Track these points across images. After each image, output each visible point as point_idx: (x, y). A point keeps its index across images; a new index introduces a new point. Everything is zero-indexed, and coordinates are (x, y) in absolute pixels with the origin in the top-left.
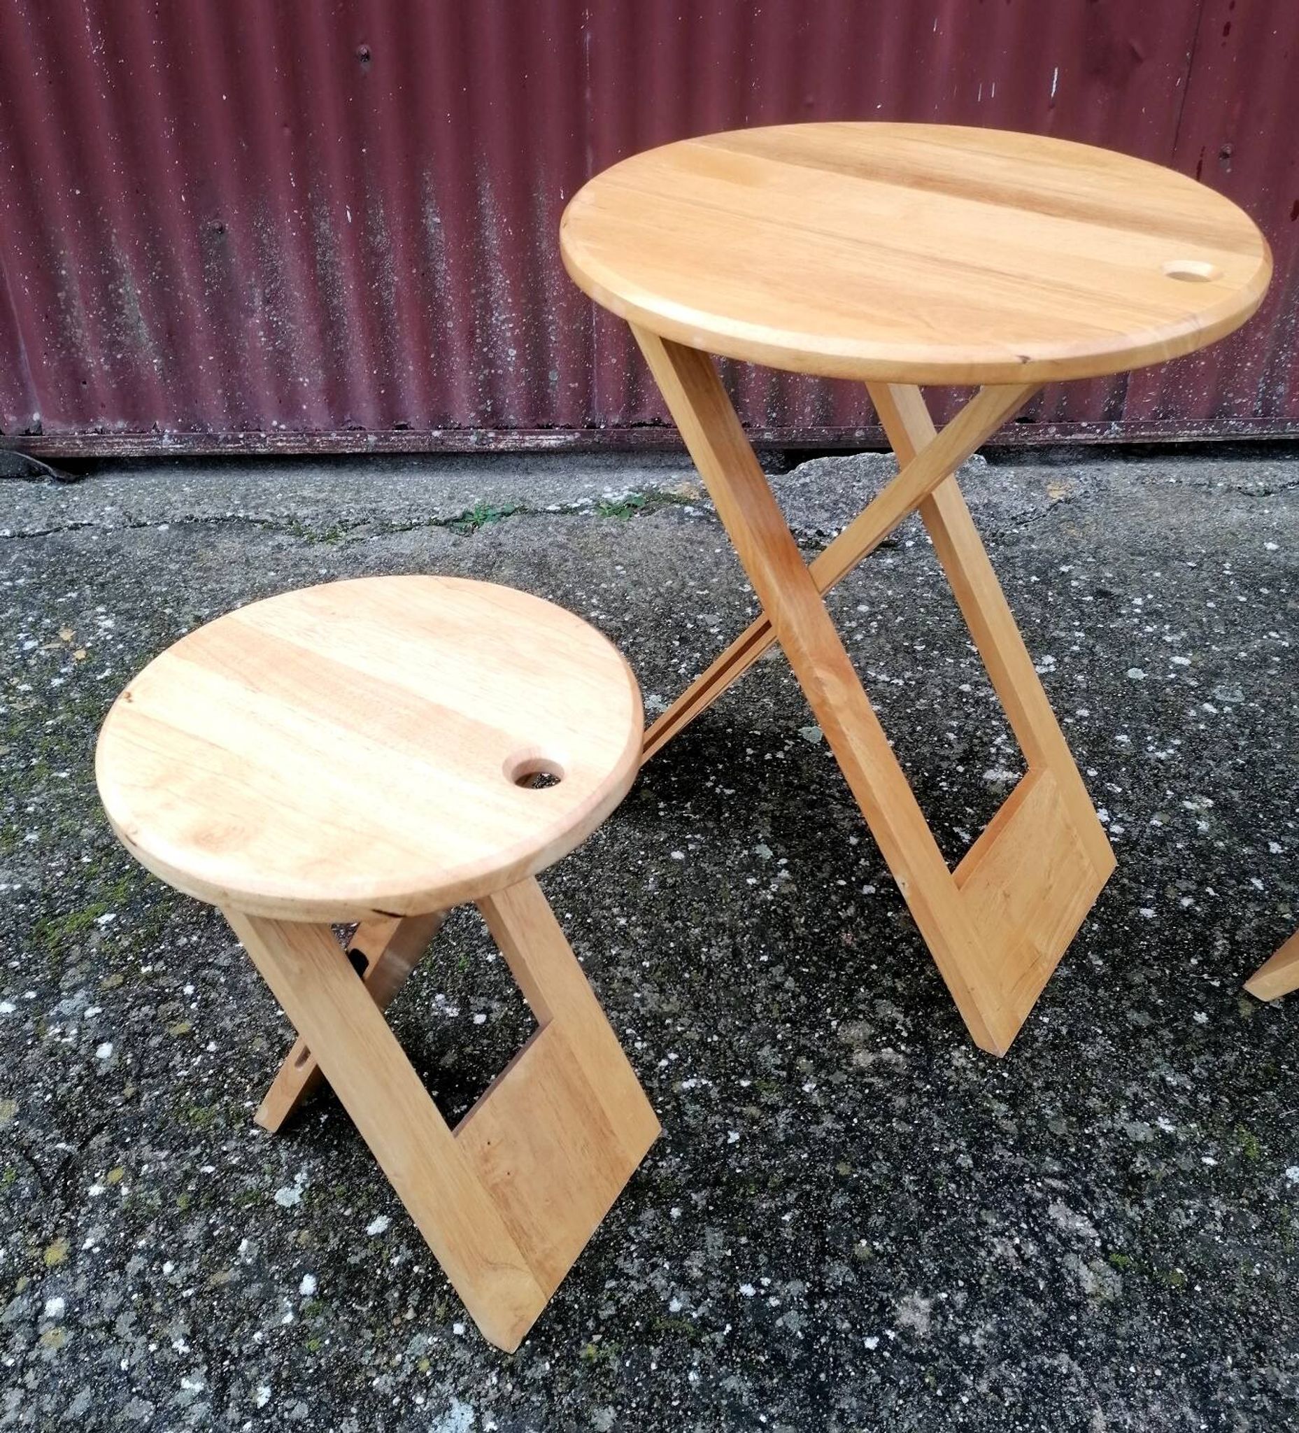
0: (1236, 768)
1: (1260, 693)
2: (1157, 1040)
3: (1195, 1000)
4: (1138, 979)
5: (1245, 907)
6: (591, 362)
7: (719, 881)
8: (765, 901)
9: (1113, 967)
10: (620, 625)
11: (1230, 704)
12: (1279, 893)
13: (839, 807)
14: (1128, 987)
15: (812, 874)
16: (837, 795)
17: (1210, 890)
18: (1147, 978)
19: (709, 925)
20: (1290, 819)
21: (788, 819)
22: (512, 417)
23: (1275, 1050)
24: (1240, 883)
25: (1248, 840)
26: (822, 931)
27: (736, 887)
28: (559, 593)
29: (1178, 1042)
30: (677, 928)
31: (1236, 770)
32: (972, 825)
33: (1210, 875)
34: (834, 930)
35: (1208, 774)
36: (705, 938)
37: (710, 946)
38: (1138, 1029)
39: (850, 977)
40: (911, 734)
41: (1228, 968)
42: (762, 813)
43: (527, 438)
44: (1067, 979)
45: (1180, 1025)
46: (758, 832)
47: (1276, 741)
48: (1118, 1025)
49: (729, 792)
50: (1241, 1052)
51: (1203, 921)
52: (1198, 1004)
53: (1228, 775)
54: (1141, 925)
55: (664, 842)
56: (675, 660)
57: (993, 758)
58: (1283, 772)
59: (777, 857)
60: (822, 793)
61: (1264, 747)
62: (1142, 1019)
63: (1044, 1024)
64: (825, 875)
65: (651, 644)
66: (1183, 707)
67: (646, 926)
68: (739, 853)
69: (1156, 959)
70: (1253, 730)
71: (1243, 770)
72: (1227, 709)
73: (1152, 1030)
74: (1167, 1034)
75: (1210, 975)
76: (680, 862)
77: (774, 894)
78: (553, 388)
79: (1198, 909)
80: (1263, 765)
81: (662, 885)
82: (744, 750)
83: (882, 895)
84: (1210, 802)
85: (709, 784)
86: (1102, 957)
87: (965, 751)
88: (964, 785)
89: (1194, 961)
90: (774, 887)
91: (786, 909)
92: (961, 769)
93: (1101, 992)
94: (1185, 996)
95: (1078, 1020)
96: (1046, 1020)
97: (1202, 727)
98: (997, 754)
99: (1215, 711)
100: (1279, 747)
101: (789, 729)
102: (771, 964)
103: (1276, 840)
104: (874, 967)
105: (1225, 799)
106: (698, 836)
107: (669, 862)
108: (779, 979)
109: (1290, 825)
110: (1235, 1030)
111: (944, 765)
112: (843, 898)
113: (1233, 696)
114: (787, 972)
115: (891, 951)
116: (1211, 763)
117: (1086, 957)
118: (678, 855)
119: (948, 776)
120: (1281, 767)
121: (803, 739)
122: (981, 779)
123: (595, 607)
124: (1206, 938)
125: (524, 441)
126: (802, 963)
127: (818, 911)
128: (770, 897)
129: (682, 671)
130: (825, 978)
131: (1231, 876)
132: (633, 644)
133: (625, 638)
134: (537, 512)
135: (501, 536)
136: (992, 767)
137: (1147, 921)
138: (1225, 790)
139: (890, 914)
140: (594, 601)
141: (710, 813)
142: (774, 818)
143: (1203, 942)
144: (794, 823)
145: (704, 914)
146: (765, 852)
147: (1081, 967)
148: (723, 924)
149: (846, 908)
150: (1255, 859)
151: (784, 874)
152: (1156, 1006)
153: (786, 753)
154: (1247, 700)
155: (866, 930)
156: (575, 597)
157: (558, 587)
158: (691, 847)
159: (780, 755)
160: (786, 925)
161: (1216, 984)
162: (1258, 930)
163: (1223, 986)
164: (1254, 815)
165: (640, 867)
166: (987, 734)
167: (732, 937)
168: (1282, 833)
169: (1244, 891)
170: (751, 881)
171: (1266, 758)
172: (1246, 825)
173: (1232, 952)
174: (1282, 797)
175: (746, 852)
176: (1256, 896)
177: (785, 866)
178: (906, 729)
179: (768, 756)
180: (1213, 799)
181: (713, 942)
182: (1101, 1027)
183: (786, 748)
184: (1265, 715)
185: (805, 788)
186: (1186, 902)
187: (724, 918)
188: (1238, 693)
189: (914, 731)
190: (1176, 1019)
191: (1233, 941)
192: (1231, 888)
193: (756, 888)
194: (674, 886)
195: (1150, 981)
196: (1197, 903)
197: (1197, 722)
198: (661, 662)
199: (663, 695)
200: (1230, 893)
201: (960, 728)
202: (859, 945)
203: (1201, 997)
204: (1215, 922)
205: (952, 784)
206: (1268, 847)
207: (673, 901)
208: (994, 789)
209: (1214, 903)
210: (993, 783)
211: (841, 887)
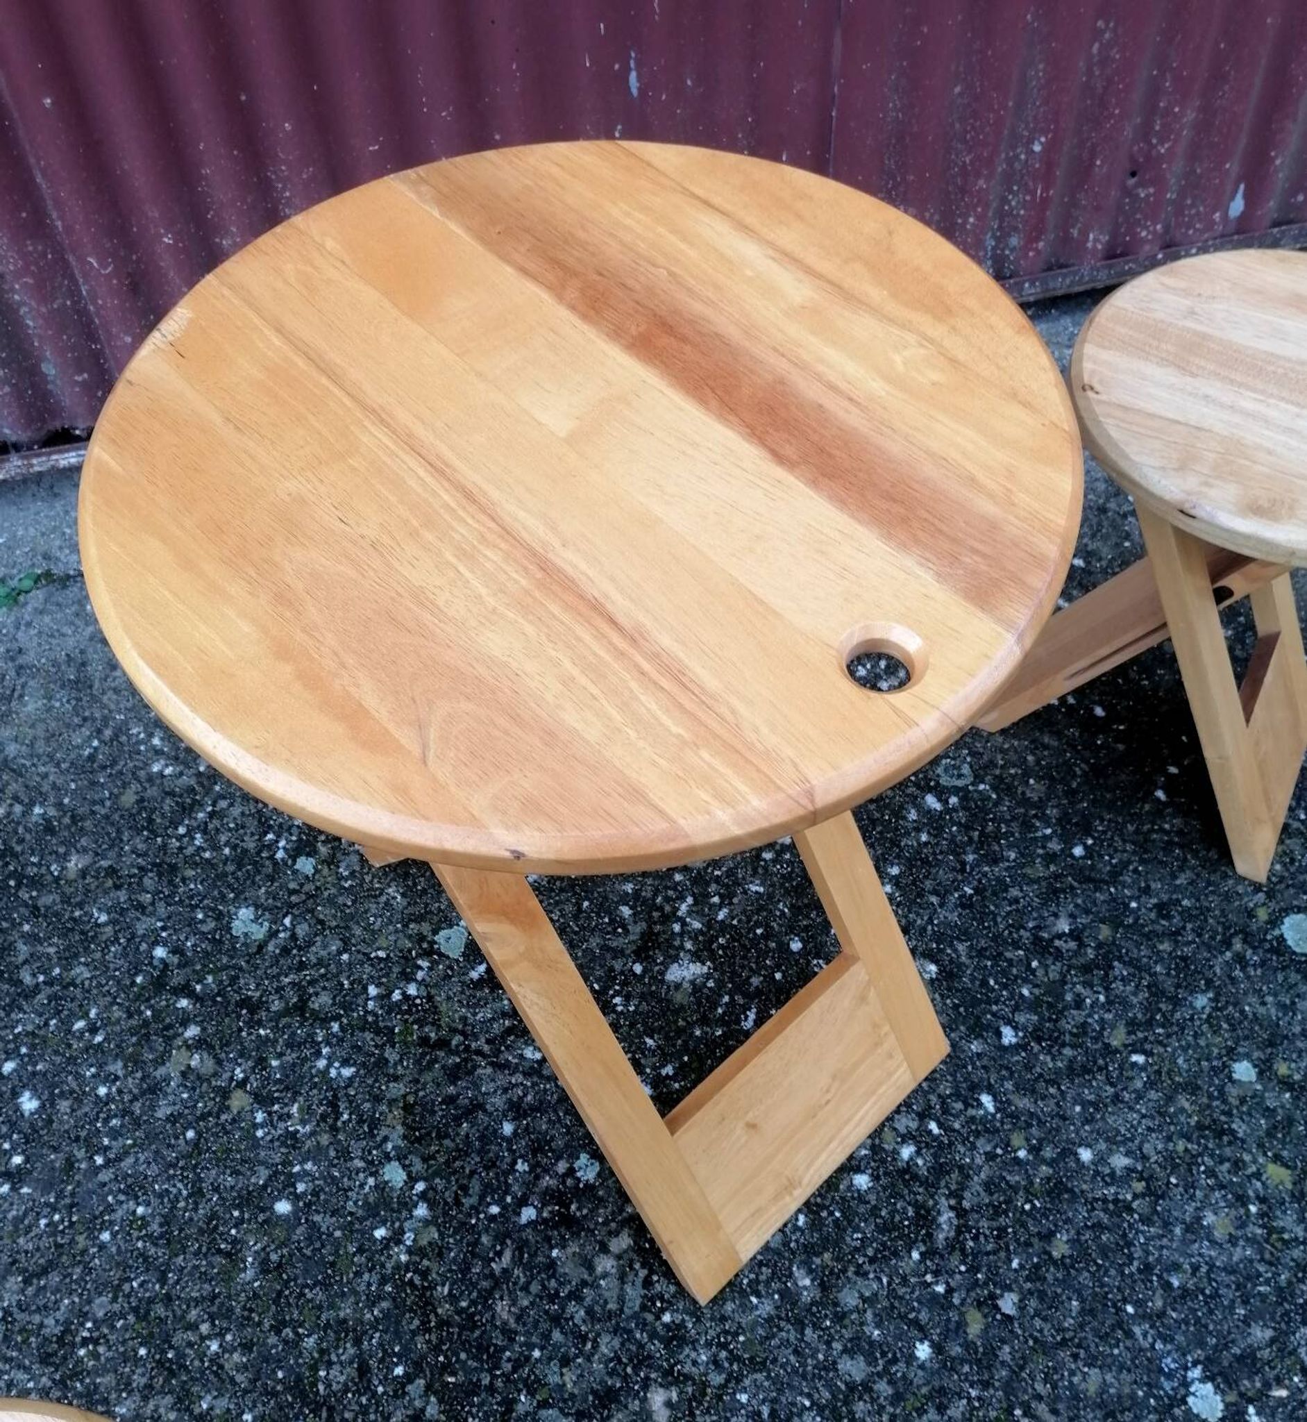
0: (965, 903)
1: (992, 764)
2: (873, 1400)
3: (915, 1323)
4: (849, 1299)
5: (973, 1147)
6: (96, 340)
7: (337, 1244)
8: (398, 1266)
9: (824, 1287)
10: (193, 782)
11: (956, 790)
12: (1012, 1116)
13: (489, 1070)
14: (840, 1318)
15: (458, 1202)
16: (486, 1048)
17: (933, 1126)
18: (861, 1296)
19: (328, 1325)
20: (1026, 981)
21: (423, 1106)
22: (7, 431)
23: (1008, 1388)
24: (967, 1105)
25: (978, 1029)
26: (473, 1303)
27: (360, 1250)
28: (108, 733)
29: (897, 1398)
30: (286, 1342)
31: (963, 906)
32: (654, 1068)
33: (933, 1099)
34: (486, 1298)
35: (930, 921)
36: (322, 1352)
37: (330, 1364)
38: (851, 1387)
39: (507, 1378)
40: (576, 918)
41: (955, 1260)
42: (392, 1102)
43: (35, 461)
44: (769, 1320)
45: (899, 1369)
46: (386, 1139)
47: (1010, 846)
48: (830, 1385)
49: (347, 1072)
50: (969, 1399)
51: (925, 1183)
52: (921, 1329)
53: (954, 917)
54: (853, 1204)
55: (265, 1187)
56: (270, 836)
57: (677, 943)
58: (1016, 901)
59: (412, 1180)
60: (467, 1048)
61: (995, 861)
62: (854, 1368)
63: (743, 1406)
64: (473, 1200)
65: (236, 811)
66: (902, 807)
67: (247, 1347)
68: (362, 1186)
69: (872, 1260)
70: (982, 833)
71: (971, 906)
72: (953, 800)
73: (867, 1387)
74: (883, 1388)
75: (936, 1273)
76: (284, 1219)
77: (410, 1251)
78: (53, 382)
79: (920, 1162)
80: (994, 894)
81: (264, 1267)
82: (365, 989)
83: (545, 1221)
84: (933, 968)
85: (322, 1063)
86: (810, 1271)
87: (643, 934)
88: (643, 997)
89: (916, 1255)
90: (409, 1238)
91: (424, 1274)
92: (638, 969)
93: (808, 1331)
94: (902, 1317)
95: (780, 1391)
96: (743, 1398)
97: (924, 838)
98: (682, 934)
99: (938, 806)
100: (1013, 855)
101: (421, 938)
102: (409, 1378)
103: (1009, 1022)
104: (537, 1354)
105: (951, 961)
106: (309, 1166)
107: (273, 1221)
108: (418, 1404)
109: (1026, 992)
110: (963, 1361)
111: (618, 965)
112: (496, 1238)
113: (960, 776)
114: (428, 1388)
115: (556, 1320)
116: (934, 899)
117: (790, 1275)
118: (283, 1207)
119: (624, 984)
120: (1015, 892)
121: (441, 955)
122: (663, 981)
123: (158, 752)
124: (928, 1211)
125: (32, 466)
126: (447, 1368)
127: (465, 1268)
128: (404, 1258)
129: (280, 855)
130: (475, 1388)
131: (957, 1095)
132: (212, 815)
133: (201, 805)
134: (68, 577)
135: (20, 635)
136: (676, 959)
137: (861, 1198)
138: (951, 946)
139: (555, 1253)
140: (156, 741)
141: (324, 1117)
142: (408, 1108)
143: (925, 1218)
144: (433, 1113)
145: (320, 1307)
146: (395, 1174)
147: (784, 1293)
148: (345, 1321)
149: (499, 1254)
150: (985, 1061)
151: (421, 1211)
152: (871, 1343)
153: (421, 983)
154: (978, 779)
155: (525, 1288)
156: (129, 736)
157: (105, 720)
158: (301, 1187)
159: (412, 990)
160: (426, 1304)
161: (940, 1289)
162: (989, 1186)
163: (950, 1291)
164: (984, 983)
165: (235, 1241)
166: (667, 899)
167: (357, 1342)
168: (1016, 1009)
169: (973, 1119)
170: (380, 1233)
171: (998, 879)
172: (975, 1003)
173: (959, 1231)
174: (1016, 945)
175: (371, 1181)
176: (985, 1127)
177: (423, 1196)
178: (569, 908)
179: (397, 996)
180: (936, 962)
181: (334, 1358)
182: (809, 1396)
183: (420, 975)
184: (996, 804)
185: (443, 1044)
186: (907, 1152)
187: (346, 1311)
188: (966, 769)
189: (580, 910)
190: (894, 1361)
191: (960, 1212)
192: (956, 1116)
193: (387, 1243)
194: (280, 1265)
195: (864, 1300)
196: (918, 1152)
197: (918, 830)
198: (250, 844)
199: (257, 907)
200: (957, 1126)
201: (637, 893)
202: (519, 1319)
203: (924, 1316)
204: (938, 1179)
205: (627, 998)
206: (999, 1034)
207: (280, 1293)
208: (679, 998)
209: (939, 1147)
210: (678, 986)
211: (493, 1218)
